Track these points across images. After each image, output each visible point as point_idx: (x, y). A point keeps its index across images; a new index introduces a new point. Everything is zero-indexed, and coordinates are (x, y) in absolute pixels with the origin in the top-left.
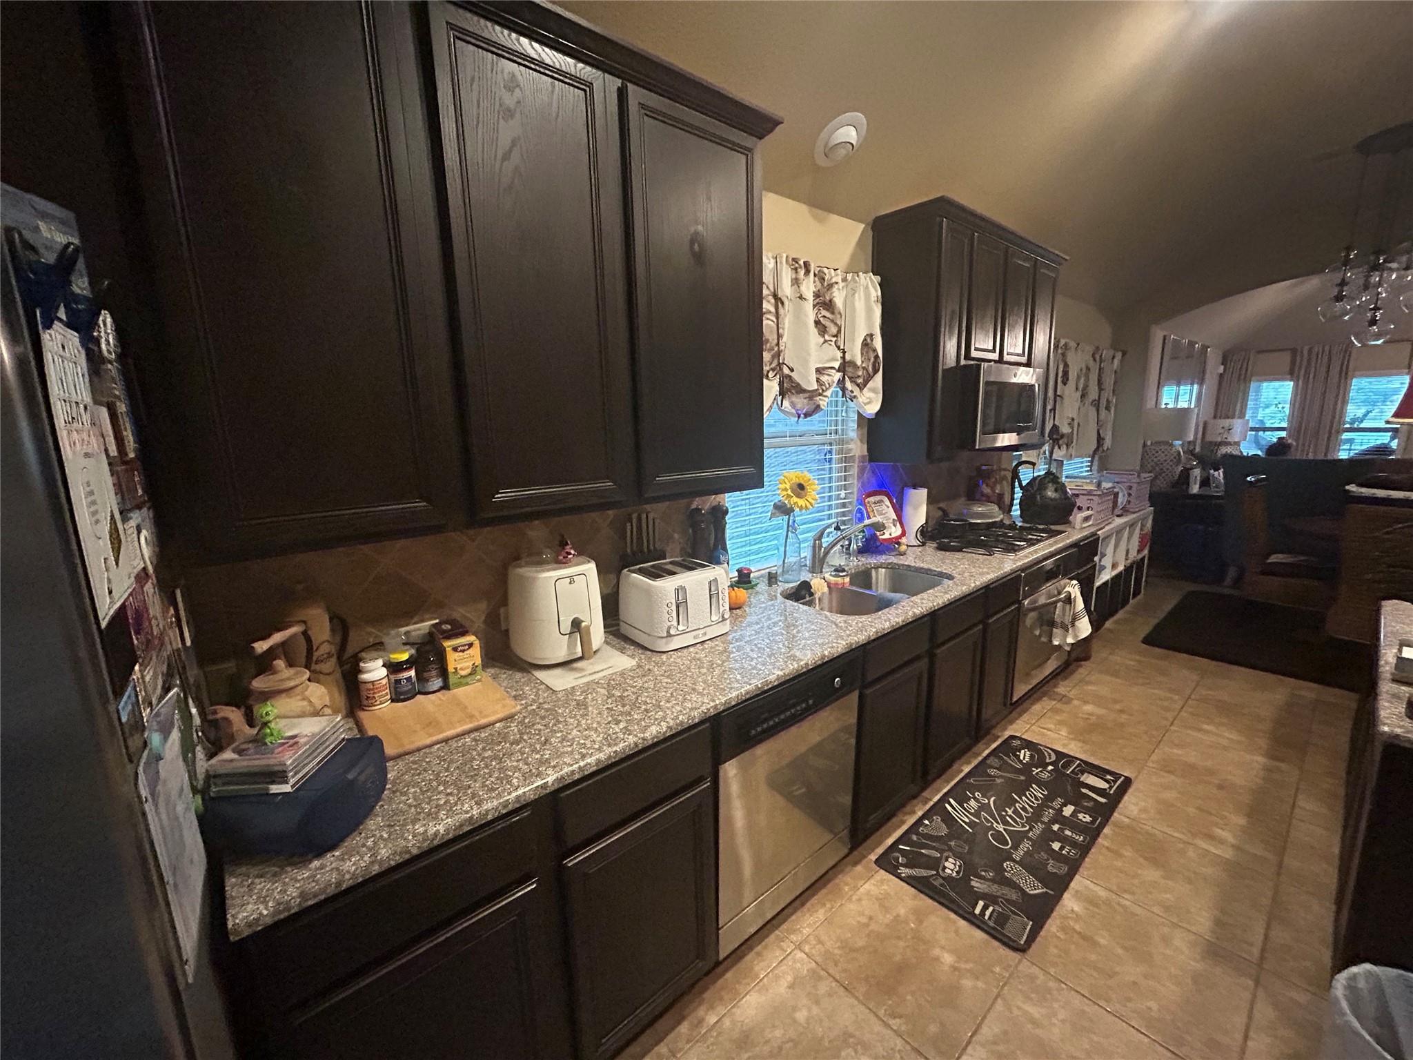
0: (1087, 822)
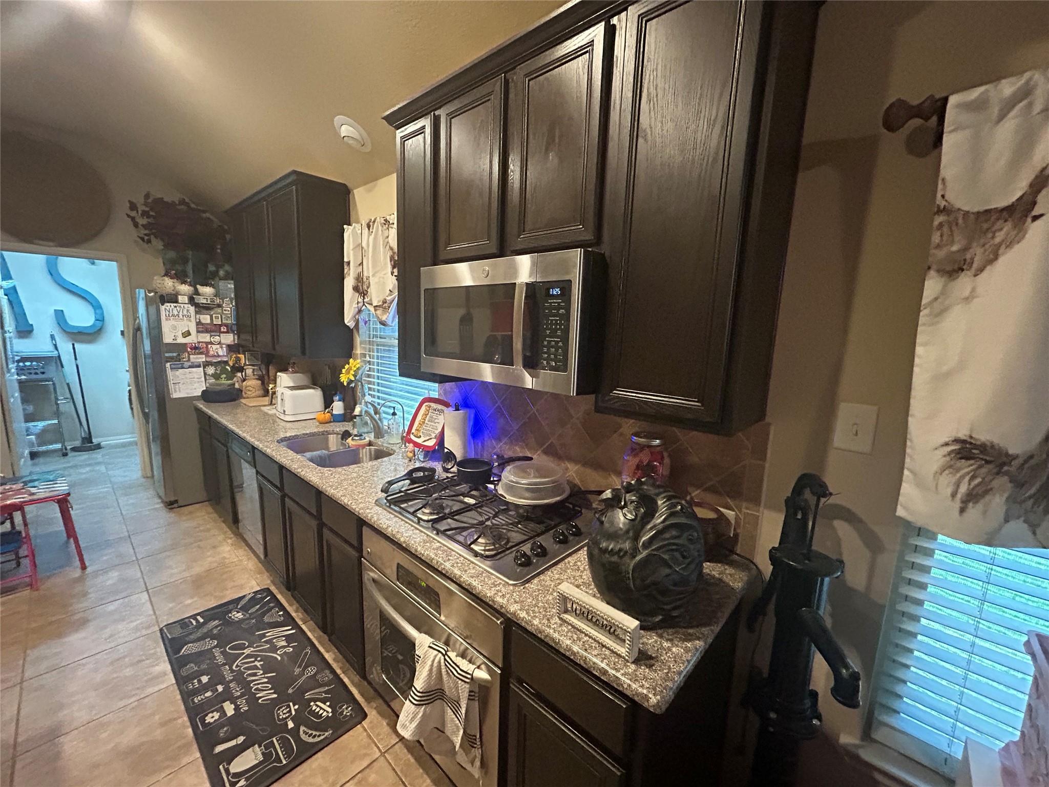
0: (207, 715)
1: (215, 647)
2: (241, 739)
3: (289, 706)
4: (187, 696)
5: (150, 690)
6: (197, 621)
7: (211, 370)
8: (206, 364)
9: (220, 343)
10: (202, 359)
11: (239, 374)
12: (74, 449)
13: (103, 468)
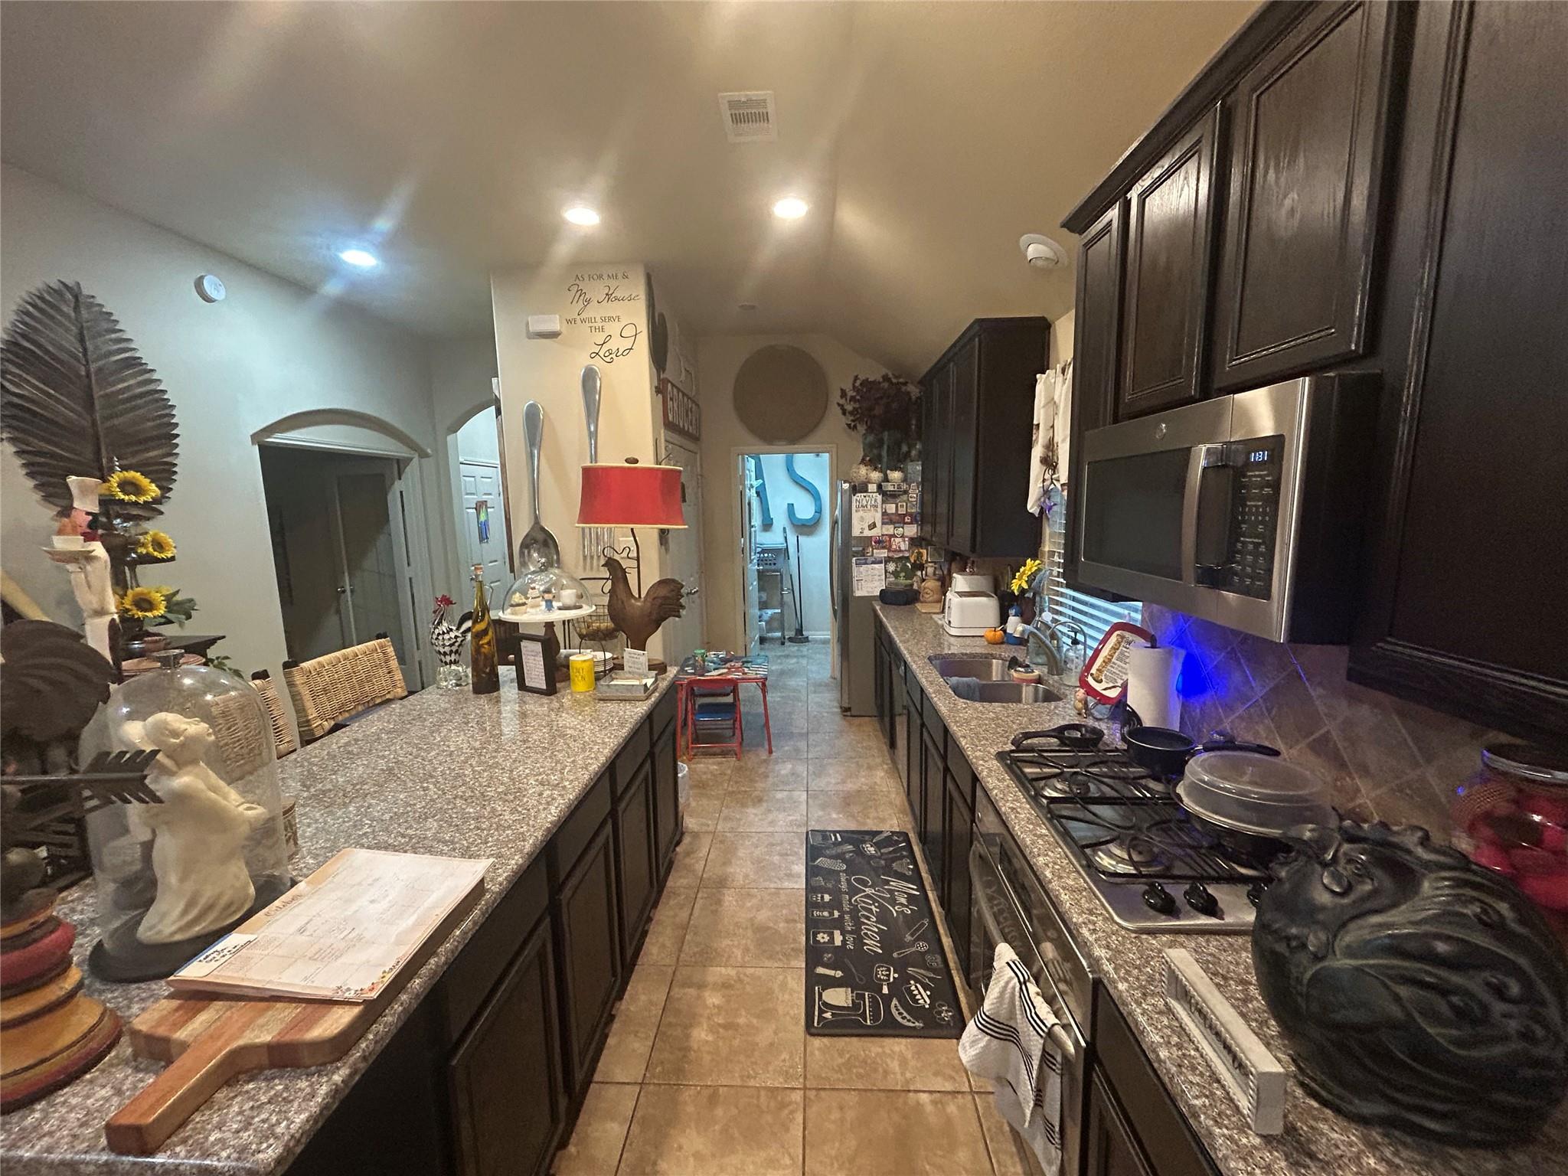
0: (819, 933)
1: (844, 871)
2: (839, 974)
3: (889, 970)
4: (810, 905)
5: (786, 884)
6: (836, 838)
7: (891, 567)
8: (888, 560)
9: (903, 536)
10: (884, 553)
11: (919, 573)
12: (791, 640)
13: (804, 662)
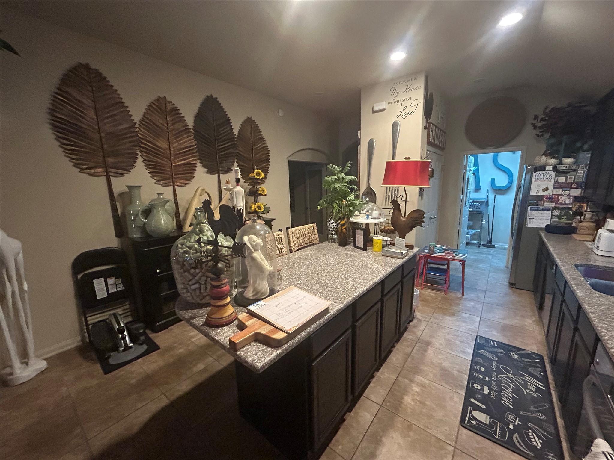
0: (476, 383)
1: (496, 361)
2: (484, 407)
3: (516, 419)
4: (473, 369)
5: (460, 355)
6: (494, 344)
7: (557, 213)
9: (569, 196)
10: (552, 205)
13: (490, 257)
